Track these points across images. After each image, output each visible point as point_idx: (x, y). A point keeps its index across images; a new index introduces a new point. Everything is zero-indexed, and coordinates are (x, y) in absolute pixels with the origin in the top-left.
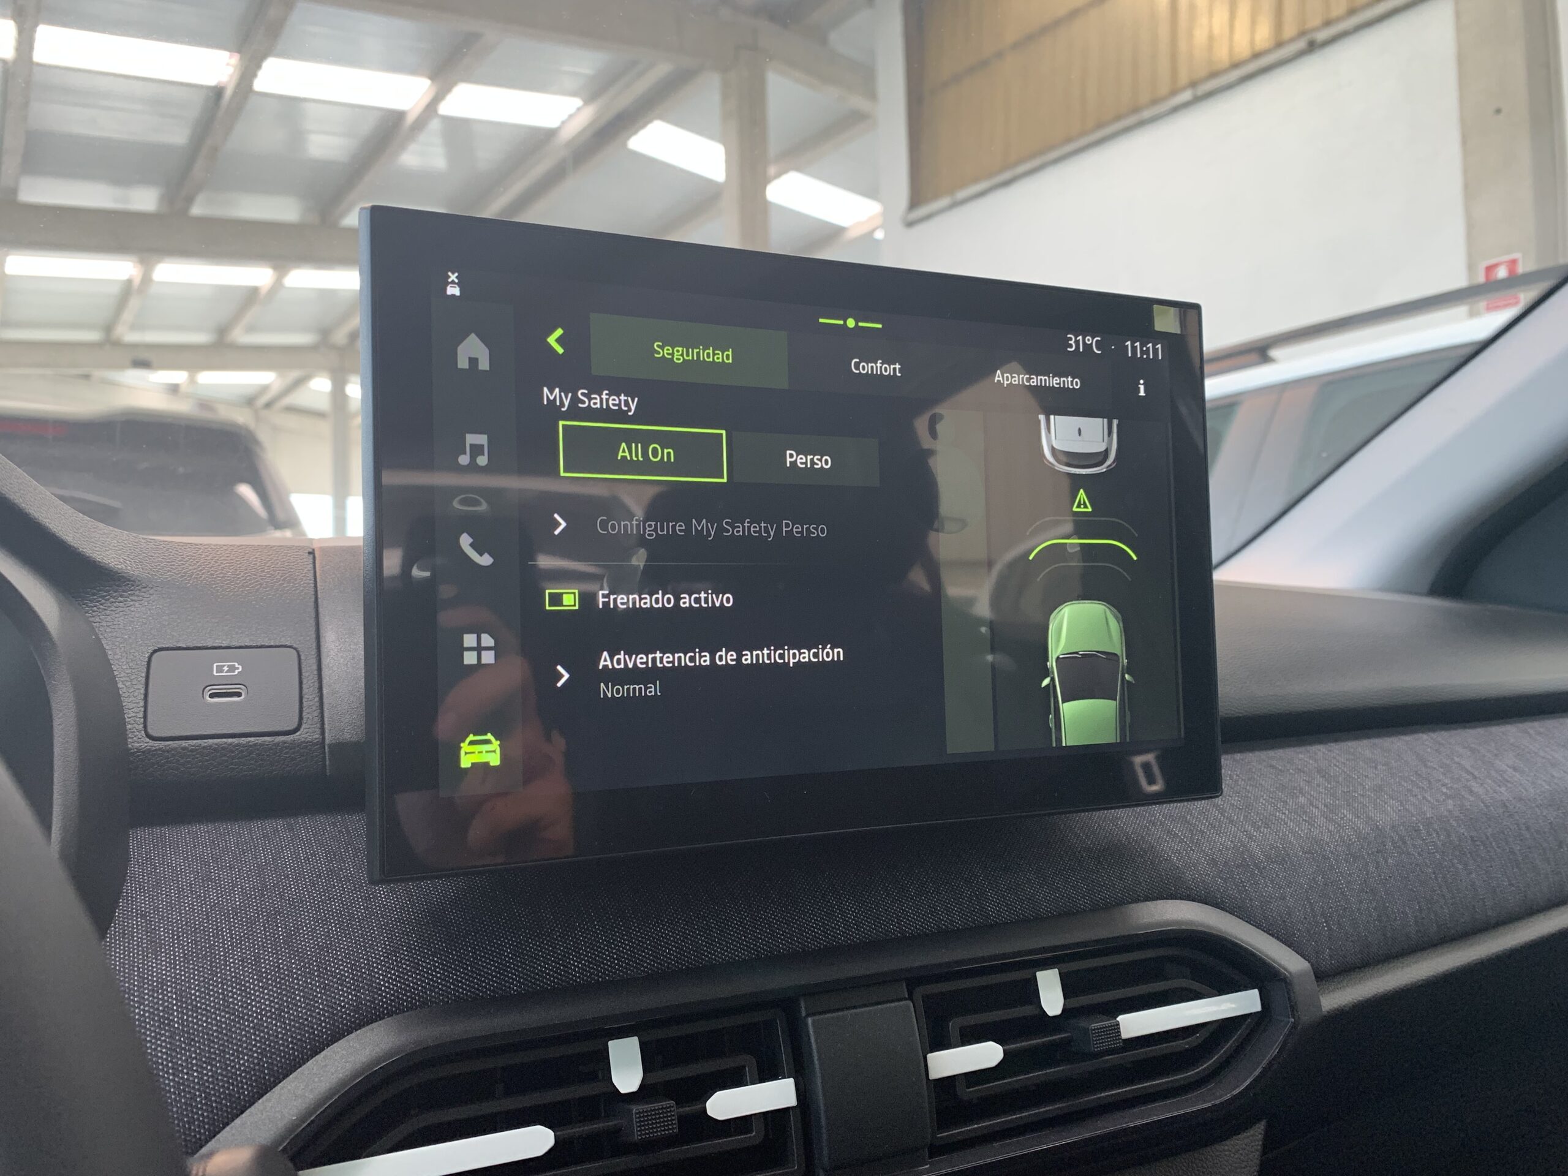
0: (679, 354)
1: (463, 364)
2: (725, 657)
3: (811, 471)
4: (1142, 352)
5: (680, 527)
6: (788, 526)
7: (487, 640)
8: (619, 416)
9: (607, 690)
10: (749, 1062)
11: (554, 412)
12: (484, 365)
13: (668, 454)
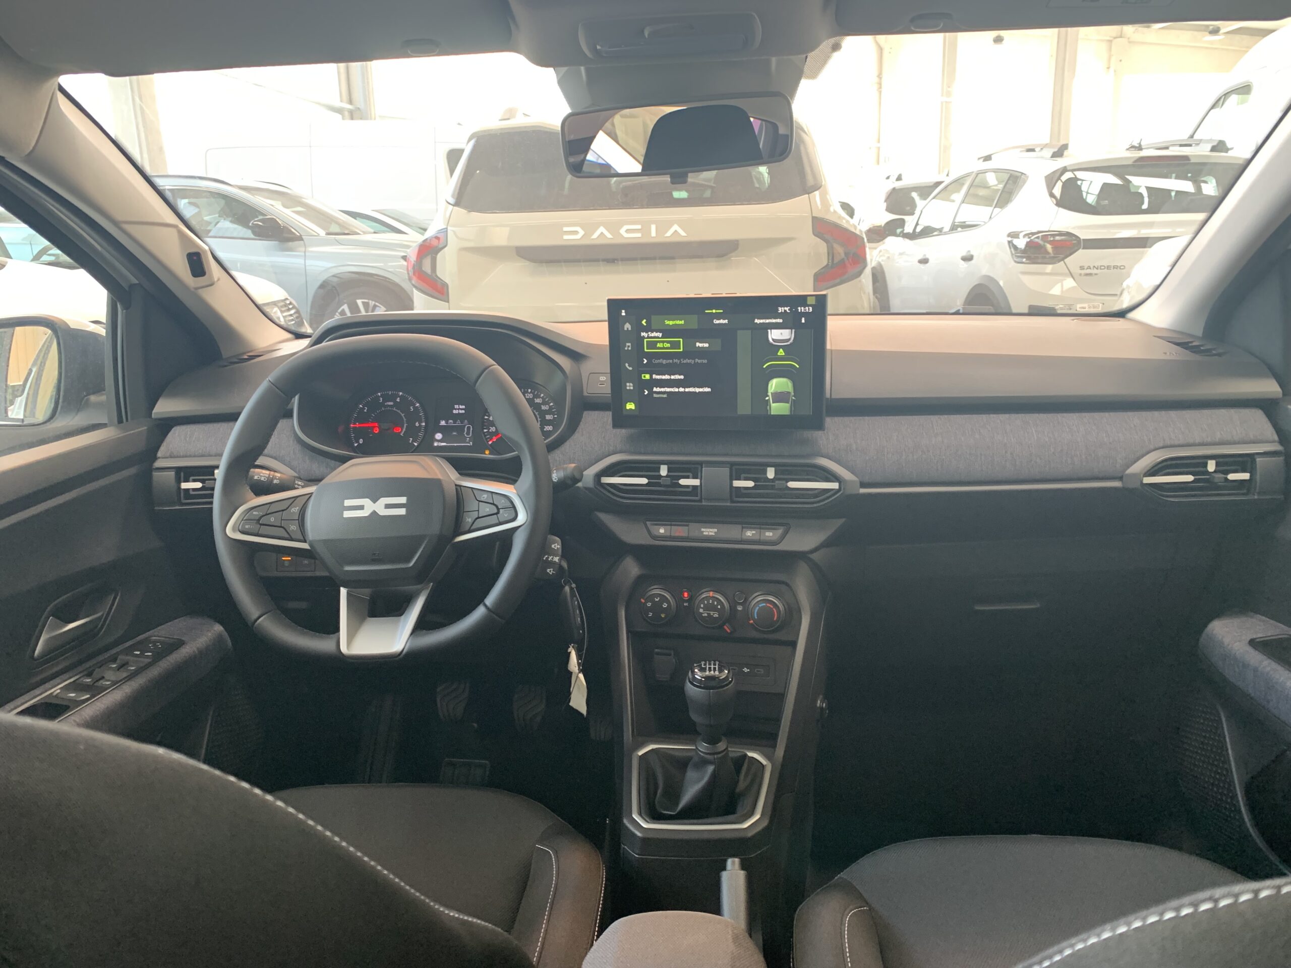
0: (671, 323)
1: (626, 329)
2: (681, 390)
3: (703, 348)
4: (804, 310)
5: (671, 361)
6: (697, 360)
7: (631, 385)
8: (658, 337)
9: (655, 395)
10: (691, 475)
11: (644, 337)
12: (630, 329)
13: (668, 345)
